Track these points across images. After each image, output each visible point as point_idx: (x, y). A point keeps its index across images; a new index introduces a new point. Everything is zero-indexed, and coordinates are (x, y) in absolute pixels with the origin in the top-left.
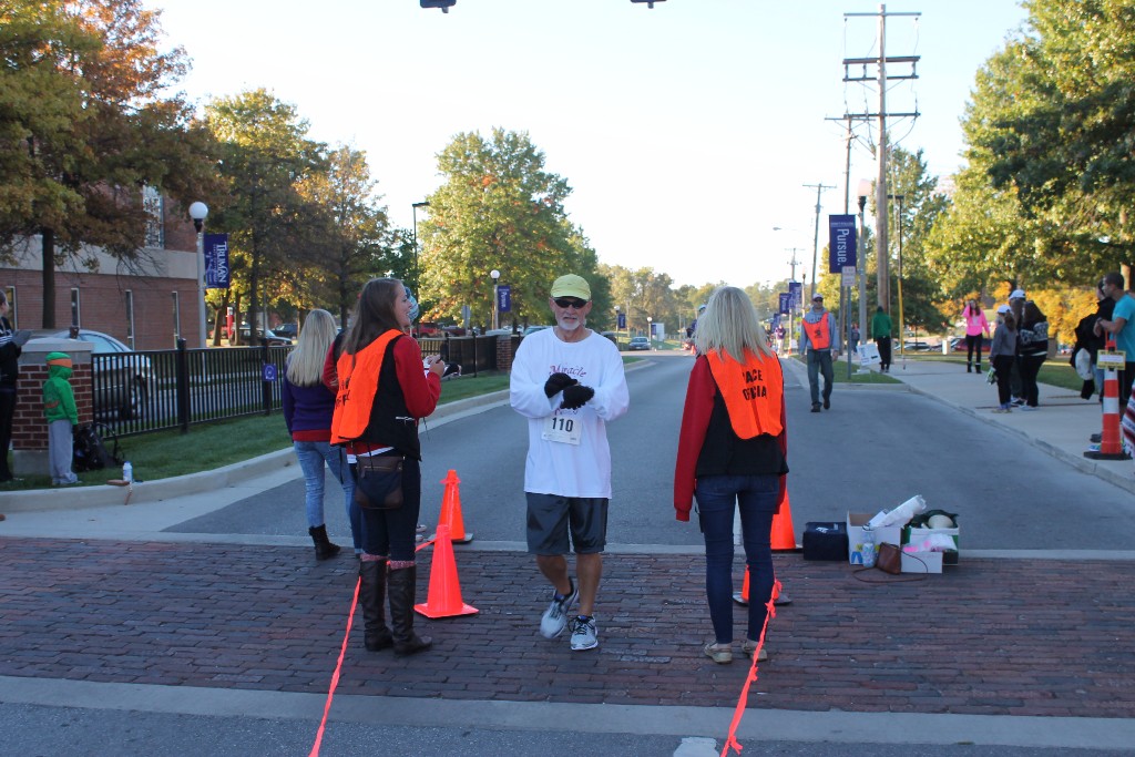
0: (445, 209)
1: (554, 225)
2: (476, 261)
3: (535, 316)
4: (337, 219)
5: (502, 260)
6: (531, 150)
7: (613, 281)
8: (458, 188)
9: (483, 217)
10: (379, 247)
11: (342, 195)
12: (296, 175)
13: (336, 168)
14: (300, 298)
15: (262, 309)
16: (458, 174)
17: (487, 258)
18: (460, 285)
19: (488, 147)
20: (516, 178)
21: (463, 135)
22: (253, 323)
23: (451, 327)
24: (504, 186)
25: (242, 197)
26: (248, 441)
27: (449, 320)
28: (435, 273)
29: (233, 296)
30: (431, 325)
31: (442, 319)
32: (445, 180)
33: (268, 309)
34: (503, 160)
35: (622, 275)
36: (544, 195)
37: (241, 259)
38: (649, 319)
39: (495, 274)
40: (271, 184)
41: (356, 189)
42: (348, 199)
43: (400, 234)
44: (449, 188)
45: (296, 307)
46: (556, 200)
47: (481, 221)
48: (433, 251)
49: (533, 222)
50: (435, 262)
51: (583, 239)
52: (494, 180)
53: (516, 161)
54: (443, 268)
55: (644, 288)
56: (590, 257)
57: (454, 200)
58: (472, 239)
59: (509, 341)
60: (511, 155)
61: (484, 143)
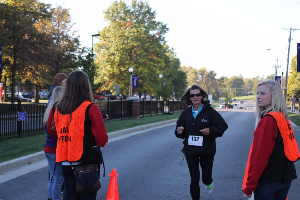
0: (107, 38)
1: (160, 47)
2: (121, 63)
3: (150, 90)
4: (55, 41)
5: (135, 63)
6: (149, 10)
7: (188, 74)
8: (114, 28)
9: (126, 42)
10: (75, 56)
11: (58, 30)
12: (35, 19)
13: (55, 17)
14: (36, 79)
15: (17, 84)
16: (114, 21)
17: (127, 62)
18: (114, 75)
19: (129, 8)
20: (142, 23)
21: (116, 2)
22: (13, 91)
24: (136, 27)
25: (9, 29)
26: (10, 151)
28: (102, 68)
29: (3, 78)
31: (105, 91)
32: (108, 24)
33: (20, 84)
34: (136, 15)
35: (192, 71)
36: (155, 32)
37: (7, 60)
39: (131, 70)
40: (23, 23)
41: (64, 27)
42: (60, 32)
43: (85, 49)
44: (109, 28)
45: (34, 84)
46: (161, 34)
47: (125, 44)
48: (101, 58)
49: (150, 45)
50: (102, 64)
51: (174, 53)
52: (131, 24)
53: (142, 15)
54: (106, 66)
55: (202, 78)
56: (177, 62)
57: (112, 34)
58: (120, 52)
59: (139, 102)
60: (140, 12)
61: (127, 6)
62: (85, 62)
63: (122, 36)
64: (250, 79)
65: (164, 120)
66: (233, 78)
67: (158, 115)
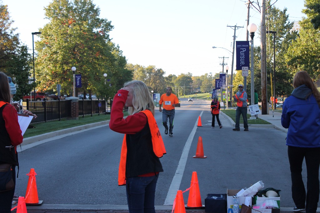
0: (49, 35)
1: (104, 45)
2: (65, 62)
5: (78, 62)
6: (93, 7)
7: (135, 72)
8: (56, 25)
9: (69, 40)
10: (14, 54)
16: (55, 18)
17: (70, 61)
18: (57, 74)
19: (71, 5)
20: (85, 21)
23: (52, 95)
24: (78, 24)
27: (51, 92)
28: (44, 68)
30: (41, 94)
32: (49, 21)
34: (78, 12)
35: (140, 69)
36: (99, 30)
38: (152, 91)
39: (74, 69)
41: (2, 25)
44: (51, 25)
46: (105, 32)
47: (68, 42)
48: (43, 57)
49: (93, 43)
50: (44, 62)
51: (119, 52)
52: (73, 22)
53: (85, 12)
54: (48, 65)
55: (150, 76)
56: (123, 61)
57: (54, 31)
58: (62, 51)
59: (77, 102)
60: (82, 9)
61: (69, 3)
62: (18, 62)
63: (65, 34)
64: (199, 77)
65: (104, 120)
66: (182, 76)
67: (99, 115)
